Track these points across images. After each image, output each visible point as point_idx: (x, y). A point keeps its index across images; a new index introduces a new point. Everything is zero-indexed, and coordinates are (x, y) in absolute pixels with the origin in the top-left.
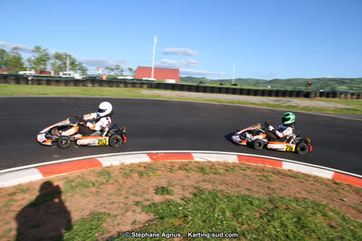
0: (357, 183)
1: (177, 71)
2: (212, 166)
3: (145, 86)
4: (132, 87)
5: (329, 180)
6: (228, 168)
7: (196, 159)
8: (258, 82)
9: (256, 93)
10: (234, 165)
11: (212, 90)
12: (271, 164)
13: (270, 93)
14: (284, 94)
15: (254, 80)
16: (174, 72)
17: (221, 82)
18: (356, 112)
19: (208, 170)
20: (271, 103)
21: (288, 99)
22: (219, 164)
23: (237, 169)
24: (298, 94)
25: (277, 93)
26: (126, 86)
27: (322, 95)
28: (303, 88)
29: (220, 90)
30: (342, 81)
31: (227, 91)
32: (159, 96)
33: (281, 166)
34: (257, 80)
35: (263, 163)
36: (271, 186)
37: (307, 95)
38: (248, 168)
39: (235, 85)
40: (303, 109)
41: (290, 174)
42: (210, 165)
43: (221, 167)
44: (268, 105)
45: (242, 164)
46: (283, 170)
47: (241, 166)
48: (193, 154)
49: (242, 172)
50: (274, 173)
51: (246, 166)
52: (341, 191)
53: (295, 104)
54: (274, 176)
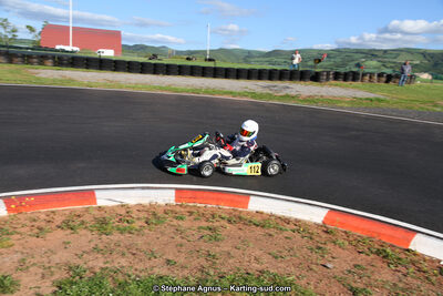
0: (357, 228)
1: (117, 35)
2: (125, 214)
3: (49, 62)
4: (23, 62)
5: (318, 225)
6: (153, 215)
8: (249, 55)
9: (238, 74)
10: (168, 210)
11: (168, 70)
13: (259, 75)
14: (282, 75)
15: (242, 51)
16: (112, 37)
17: (190, 55)
19: (114, 222)
20: (260, 90)
21: (286, 83)
22: (140, 208)
23: (169, 218)
24: (302, 76)
25: (271, 75)
26: (11, 62)
27: (337, 76)
28: (310, 66)
29: (181, 71)
30: (372, 54)
31: (193, 71)
32: (72, 80)
33: (246, 205)
34: (249, 52)
35: (218, 201)
36: (215, 250)
37: (316, 78)
38: (191, 213)
39: (210, 60)
40: (305, 100)
41: (257, 219)
42: (123, 212)
43: (142, 215)
44: (254, 95)
45: (181, 206)
46: (248, 213)
47: (178, 209)
48: (97, 193)
49: (175, 222)
50: (229, 221)
51: (188, 209)
52: (329, 247)
53: (293, 93)
54: (228, 226)
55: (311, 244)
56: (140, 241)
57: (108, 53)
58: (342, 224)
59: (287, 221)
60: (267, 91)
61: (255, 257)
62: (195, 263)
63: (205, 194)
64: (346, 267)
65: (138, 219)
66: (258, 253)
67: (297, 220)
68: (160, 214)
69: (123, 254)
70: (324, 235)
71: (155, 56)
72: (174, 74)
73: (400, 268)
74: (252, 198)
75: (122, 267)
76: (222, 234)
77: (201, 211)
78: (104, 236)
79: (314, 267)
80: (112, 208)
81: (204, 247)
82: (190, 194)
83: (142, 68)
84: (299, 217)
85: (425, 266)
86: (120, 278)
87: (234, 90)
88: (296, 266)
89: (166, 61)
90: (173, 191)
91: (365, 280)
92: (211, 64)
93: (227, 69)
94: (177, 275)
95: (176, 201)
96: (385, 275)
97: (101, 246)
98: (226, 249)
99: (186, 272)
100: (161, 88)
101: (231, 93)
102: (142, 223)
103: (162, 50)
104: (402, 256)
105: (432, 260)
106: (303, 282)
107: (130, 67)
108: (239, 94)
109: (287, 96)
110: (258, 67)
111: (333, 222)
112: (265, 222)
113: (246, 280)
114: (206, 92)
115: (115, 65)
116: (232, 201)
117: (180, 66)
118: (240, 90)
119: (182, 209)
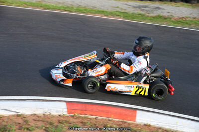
10: (61, 120)
12: (119, 116)
20: (130, 10)
33: (134, 118)
35: (107, 114)
40: (178, 21)
42: (20, 121)
43: (40, 124)
44: (126, 14)
45: (73, 117)
46: (137, 125)
47: (71, 120)
51: (80, 120)
53: (165, 14)
60: (139, 12)
63: (95, 107)
65: (37, 127)
74: (138, 111)
80: (9, 117)
82: (80, 107)
87: (105, 10)
90: (64, 105)
95: (68, 112)
101: (103, 12)
108: (111, 14)
109: (159, 17)
118: (110, 10)
119: (75, 120)
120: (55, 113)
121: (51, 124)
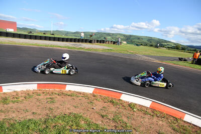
0: (104, 94)
1: (15, 23)
5: (91, 94)
6: (28, 95)
7: (4, 91)
8: (67, 33)
9: (63, 40)
10: (34, 92)
11: (36, 38)
13: (71, 40)
14: (79, 41)
15: (65, 32)
16: (13, 24)
17: (45, 32)
18: (112, 51)
19: (10, 99)
20: (71, 46)
21: (80, 43)
22: (22, 92)
23: (35, 95)
24: (86, 41)
25: (75, 40)
27: (98, 41)
28: (88, 38)
29: (41, 38)
30: (109, 34)
31: (46, 38)
33: (65, 88)
34: (68, 32)
35: (54, 87)
36: (52, 106)
37: (90, 42)
38: (43, 93)
39: (52, 34)
40: (87, 49)
41: (69, 93)
42: (15, 94)
44: (69, 47)
45: (39, 90)
46: (66, 91)
47: (38, 92)
48: (3, 87)
49: (37, 97)
50: (58, 95)
51: (42, 91)
52: (95, 101)
53: (83, 47)
54: (58, 97)
55: (88, 101)
56: (21, 106)
57: (11, 30)
58: (99, 93)
59: (80, 93)
60: (73, 46)
61: (68, 108)
62: (44, 112)
63: (49, 85)
64: (100, 108)
65: (21, 96)
66: (69, 106)
67: (84, 93)
68: (31, 94)
69: (14, 112)
70: (93, 97)
71: (31, 32)
72: (38, 39)
73: (117, 106)
74: (67, 85)
75: (13, 117)
76: (56, 100)
77: (48, 92)
78: (5, 105)
79: (89, 109)
80: (10, 93)
81: (48, 106)
82: (43, 85)
83: (25, 37)
84: (84, 91)
85: (125, 104)
86: (12, 122)
88: (83, 110)
89: (35, 34)
90: (36, 85)
91: (106, 112)
92: (53, 36)
93: (59, 38)
94: (36, 118)
95: (38, 88)
96: (113, 109)
97: (3, 109)
98: (57, 106)
99: (40, 117)
100: (33, 45)
102: (23, 98)
103: (34, 30)
104: (118, 102)
105: (127, 102)
106: (85, 115)
107: (20, 36)
108: (63, 47)
109: (80, 48)
110: (70, 37)
111: (96, 93)
112: (72, 94)
113: (64, 117)
114: (51, 46)
115: (14, 35)
116: (60, 87)
117: (40, 36)
118: (63, 46)
119: (40, 92)
120: (31, 89)
121: (28, 94)
